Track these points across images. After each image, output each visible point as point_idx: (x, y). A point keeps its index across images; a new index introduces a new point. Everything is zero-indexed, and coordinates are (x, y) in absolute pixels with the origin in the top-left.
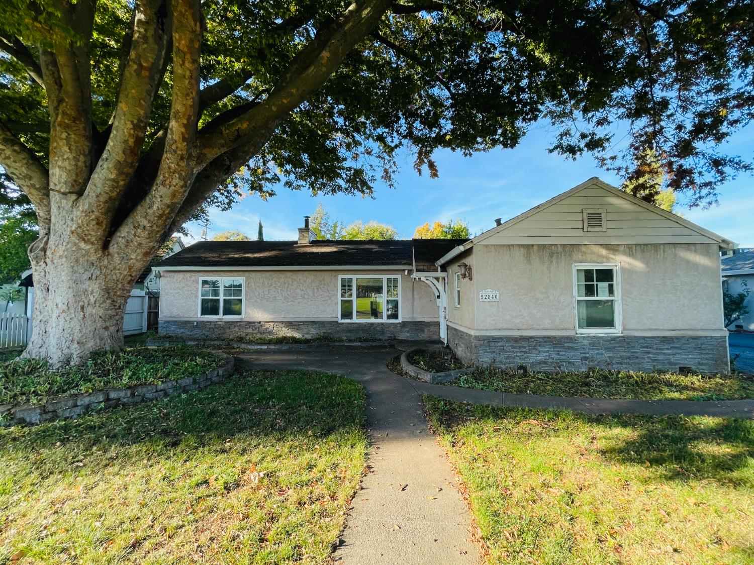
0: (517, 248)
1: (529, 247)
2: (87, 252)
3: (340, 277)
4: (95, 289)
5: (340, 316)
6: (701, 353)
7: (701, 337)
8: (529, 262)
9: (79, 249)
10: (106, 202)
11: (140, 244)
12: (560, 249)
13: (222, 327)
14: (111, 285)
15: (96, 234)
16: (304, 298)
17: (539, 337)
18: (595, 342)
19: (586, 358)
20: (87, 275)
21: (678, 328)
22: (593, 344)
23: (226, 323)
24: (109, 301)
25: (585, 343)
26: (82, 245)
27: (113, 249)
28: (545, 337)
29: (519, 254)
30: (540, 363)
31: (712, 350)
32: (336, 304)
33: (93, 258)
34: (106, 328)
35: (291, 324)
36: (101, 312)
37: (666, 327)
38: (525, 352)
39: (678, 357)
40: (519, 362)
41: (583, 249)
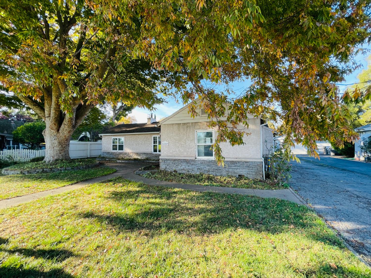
0: (175, 125)
1: (179, 124)
2: (53, 132)
3: (153, 136)
4: (56, 142)
5: (153, 151)
6: (249, 169)
7: (250, 162)
8: (179, 130)
9: (51, 132)
10: (55, 119)
11: (66, 129)
12: (190, 124)
13: (118, 155)
14: (60, 141)
15: (55, 127)
16: (141, 144)
17: (181, 160)
18: (203, 162)
19: (199, 169)
20: (54, 139)
21: (240, 157)
22: (202, 163)
23: (119, 153)
24: (60, 146)
25: (199, 163)
26: (52, 130)
27: (60, 131)
28: (184, 160)
29: (176, 127)
30: (182, 170)
31: (255, 168)
32: (152, 146)
33: (55, 134)
34: (60, 153)
35: (137, 154)
36: (58, 149)
37: (233, 157)
38: (177, 165)
39: (238, 170)
40: (174, 169)
41: (199, 124)
